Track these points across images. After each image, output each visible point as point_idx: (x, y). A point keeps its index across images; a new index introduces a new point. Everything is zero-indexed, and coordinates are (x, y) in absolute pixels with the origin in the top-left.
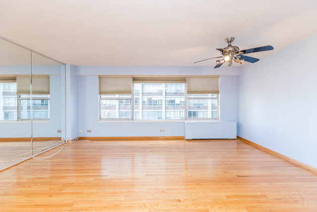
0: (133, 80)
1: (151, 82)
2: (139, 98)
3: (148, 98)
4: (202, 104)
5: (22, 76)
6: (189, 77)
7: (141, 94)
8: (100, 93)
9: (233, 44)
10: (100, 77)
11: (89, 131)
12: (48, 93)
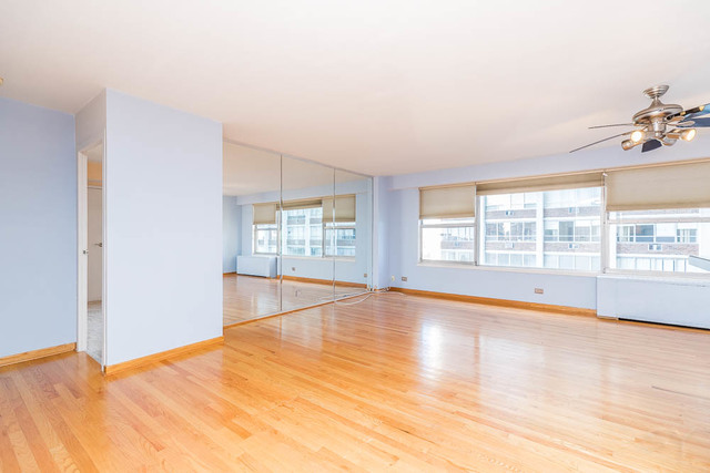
0: (478, 190)
2: (535, 223)
3: (561, 223)
5: (327, 198)
6: (612, 172)
7: (540, 213)
8: (422, 216)
9: (663, 100)
10: (421, 190)
11: (404, 279)
12: (353, 219)
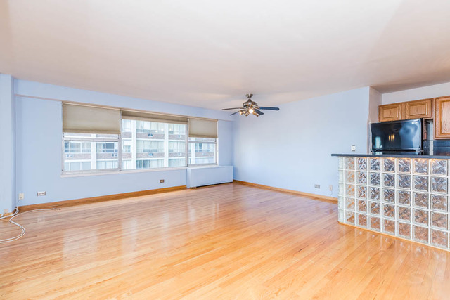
0: (122, 115)
1: (146, 119)
4: (156, 150)
6: (191, 118)
8: (65, 130)
